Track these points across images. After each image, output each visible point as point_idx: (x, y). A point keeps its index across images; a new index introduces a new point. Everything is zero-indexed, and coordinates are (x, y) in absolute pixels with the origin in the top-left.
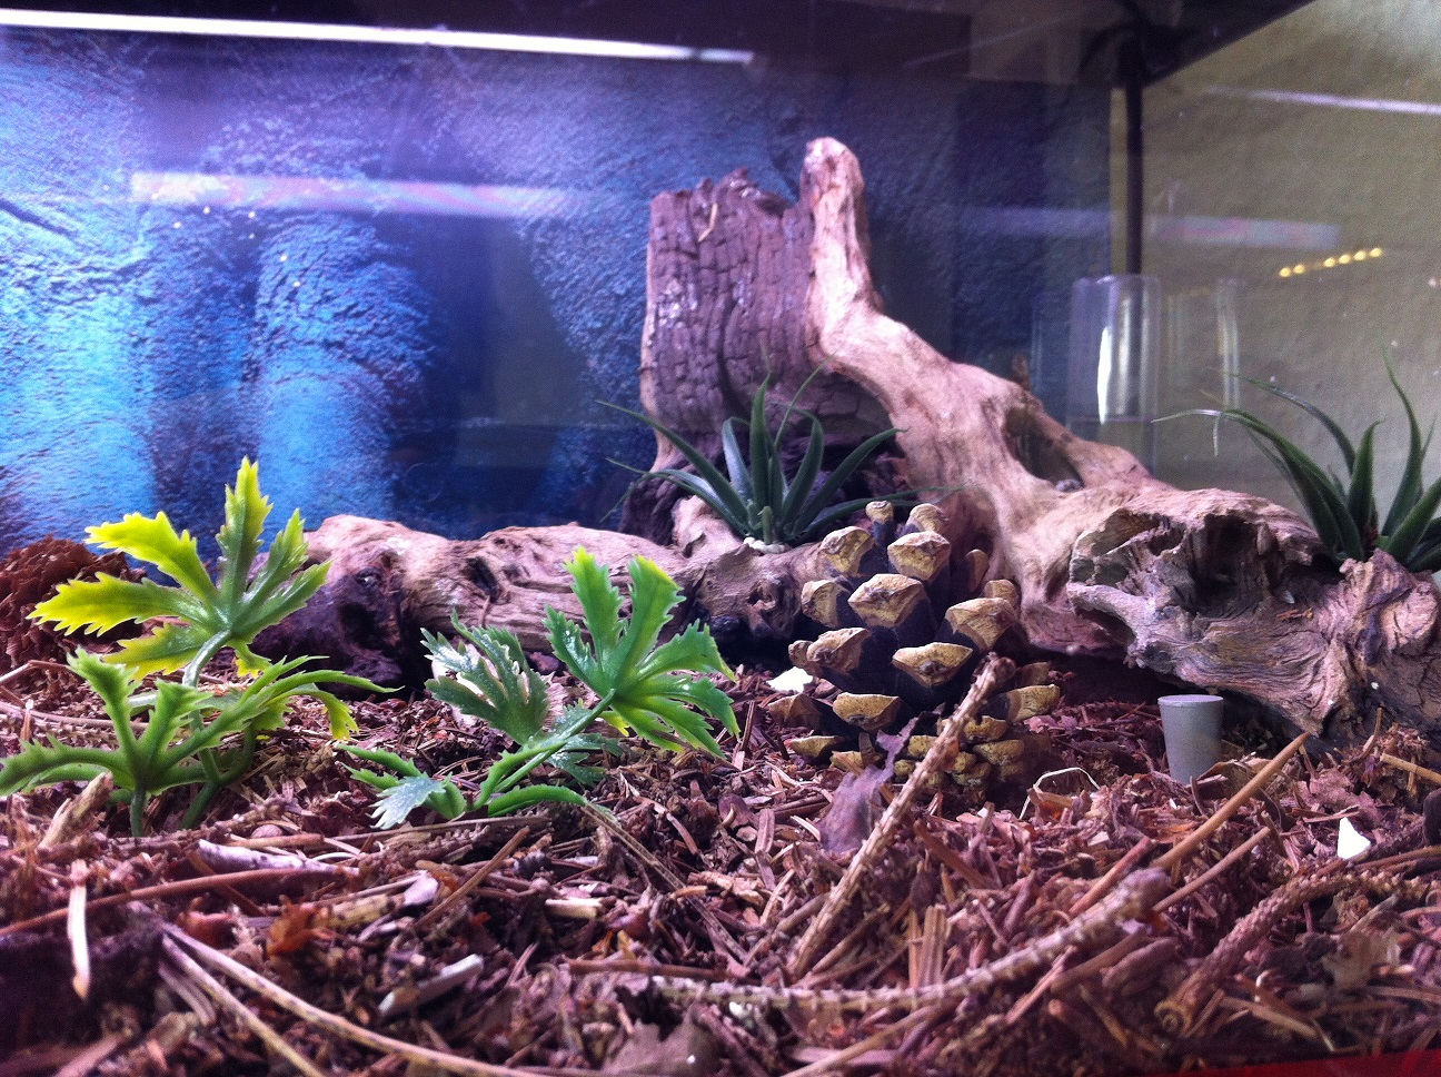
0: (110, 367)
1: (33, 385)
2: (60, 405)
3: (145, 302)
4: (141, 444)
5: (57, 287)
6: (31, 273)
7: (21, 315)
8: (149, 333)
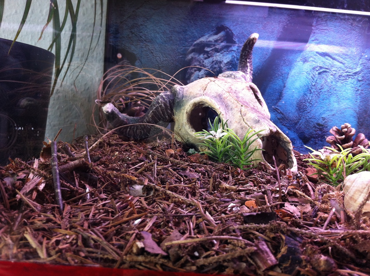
0: (350, 96)
1: (333, 99)
2: (339, 104)
3: (359, 81)
4: (355, 115)
5: (340, 76)
6: (334, 72)
7: (332, 82)
8: (360, 88)
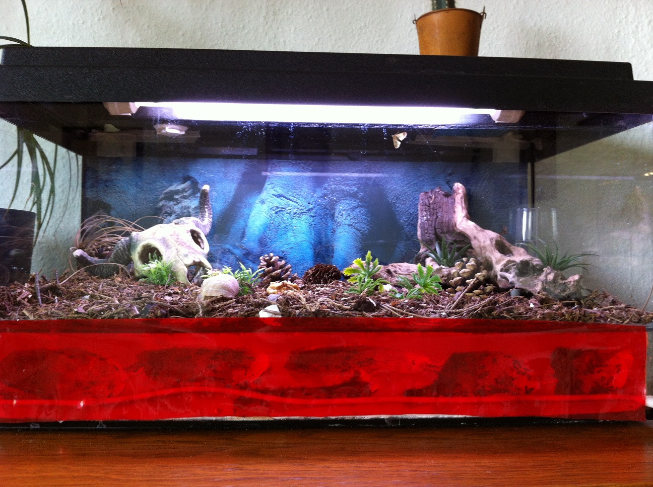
0: (305, 230)
1: (290, 234)
2: (295, 238)
3: (312, 217)
4: (311, 246)
5: (295, 214)
6: (290, 211)
7: (288, 219)
8: (313, 223)
